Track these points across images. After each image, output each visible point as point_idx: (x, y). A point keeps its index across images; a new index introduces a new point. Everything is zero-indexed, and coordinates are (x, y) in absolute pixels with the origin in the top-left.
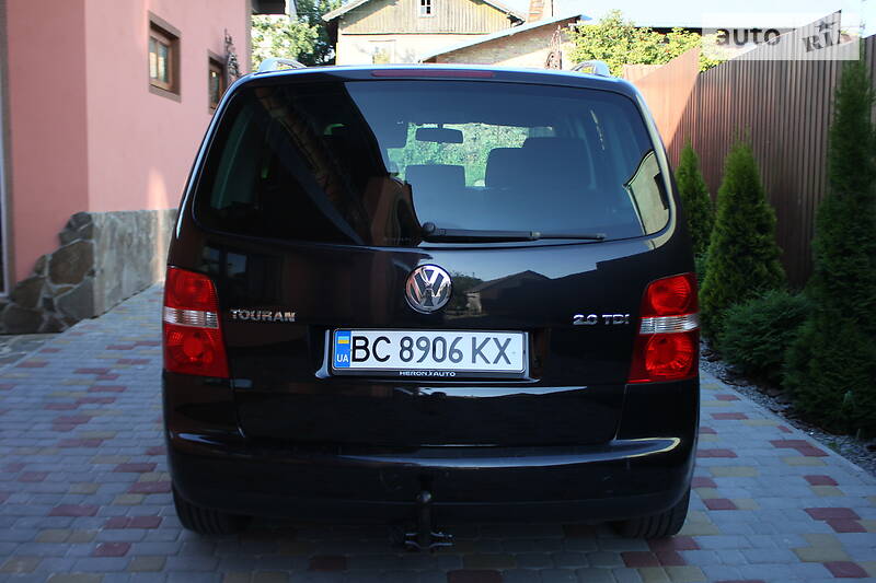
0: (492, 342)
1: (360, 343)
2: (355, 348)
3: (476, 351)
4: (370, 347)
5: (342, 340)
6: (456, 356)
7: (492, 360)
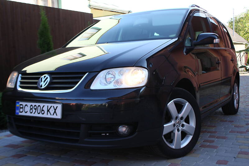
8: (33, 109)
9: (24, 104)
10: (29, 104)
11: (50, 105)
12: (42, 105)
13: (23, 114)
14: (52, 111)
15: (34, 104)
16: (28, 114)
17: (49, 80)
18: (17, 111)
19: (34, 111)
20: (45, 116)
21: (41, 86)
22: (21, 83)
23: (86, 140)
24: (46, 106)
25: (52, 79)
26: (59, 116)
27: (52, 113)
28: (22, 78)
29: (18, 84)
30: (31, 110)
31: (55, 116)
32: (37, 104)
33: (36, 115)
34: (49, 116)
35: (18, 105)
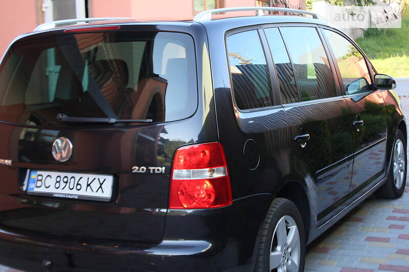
0: (96, 180)
1: (40, 178)
2: (38, 180)
3: (88, 185)
4: (43, 180)
5: (34, 176)
6: (79, 187)
7: (95, 190)
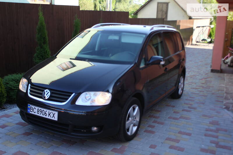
8: (39, 112)
9: (33, 107)
10: (37, 108)
11: (50, 111)
12: (45, 110)
13: (33, 113)
14: (52, 115)
15: (40, 109)
16: (36, 114)
17: (49, 94)
18: (29, 111)
19: (40, 113)
20: (47, 117)
21: (45, 97)
22: (31, 91)
23: (72, 133)
24: (48, 111)
25: (51, 93)
26: (56, 119)
27: (52, 116)
28: (31, 87)
29: (29, 91)
30: (38, 112)
31: (53, 119)
32: (42, 109)
33: (41, 115)
34: (50, 118)
35: (29, 107)
